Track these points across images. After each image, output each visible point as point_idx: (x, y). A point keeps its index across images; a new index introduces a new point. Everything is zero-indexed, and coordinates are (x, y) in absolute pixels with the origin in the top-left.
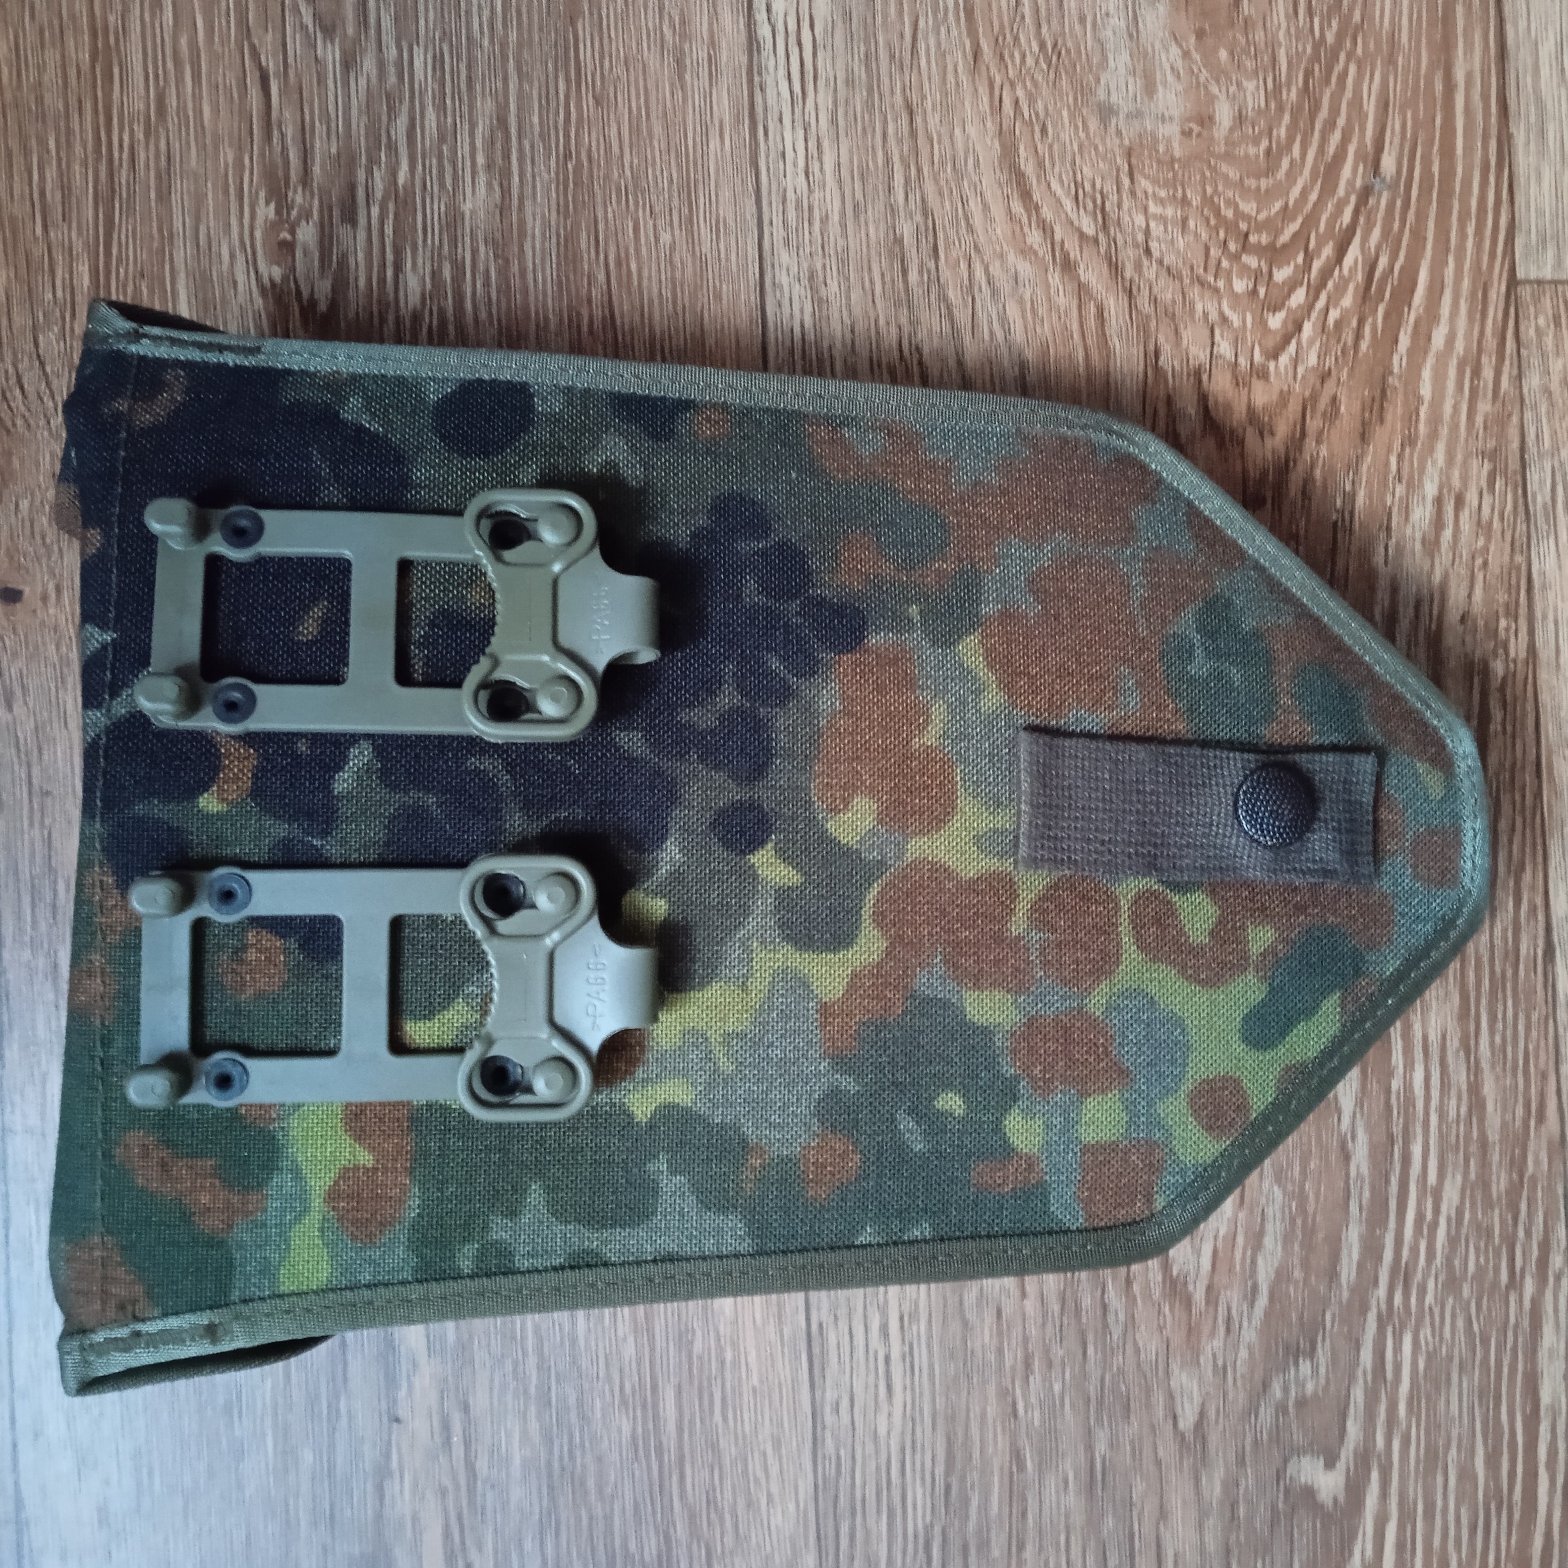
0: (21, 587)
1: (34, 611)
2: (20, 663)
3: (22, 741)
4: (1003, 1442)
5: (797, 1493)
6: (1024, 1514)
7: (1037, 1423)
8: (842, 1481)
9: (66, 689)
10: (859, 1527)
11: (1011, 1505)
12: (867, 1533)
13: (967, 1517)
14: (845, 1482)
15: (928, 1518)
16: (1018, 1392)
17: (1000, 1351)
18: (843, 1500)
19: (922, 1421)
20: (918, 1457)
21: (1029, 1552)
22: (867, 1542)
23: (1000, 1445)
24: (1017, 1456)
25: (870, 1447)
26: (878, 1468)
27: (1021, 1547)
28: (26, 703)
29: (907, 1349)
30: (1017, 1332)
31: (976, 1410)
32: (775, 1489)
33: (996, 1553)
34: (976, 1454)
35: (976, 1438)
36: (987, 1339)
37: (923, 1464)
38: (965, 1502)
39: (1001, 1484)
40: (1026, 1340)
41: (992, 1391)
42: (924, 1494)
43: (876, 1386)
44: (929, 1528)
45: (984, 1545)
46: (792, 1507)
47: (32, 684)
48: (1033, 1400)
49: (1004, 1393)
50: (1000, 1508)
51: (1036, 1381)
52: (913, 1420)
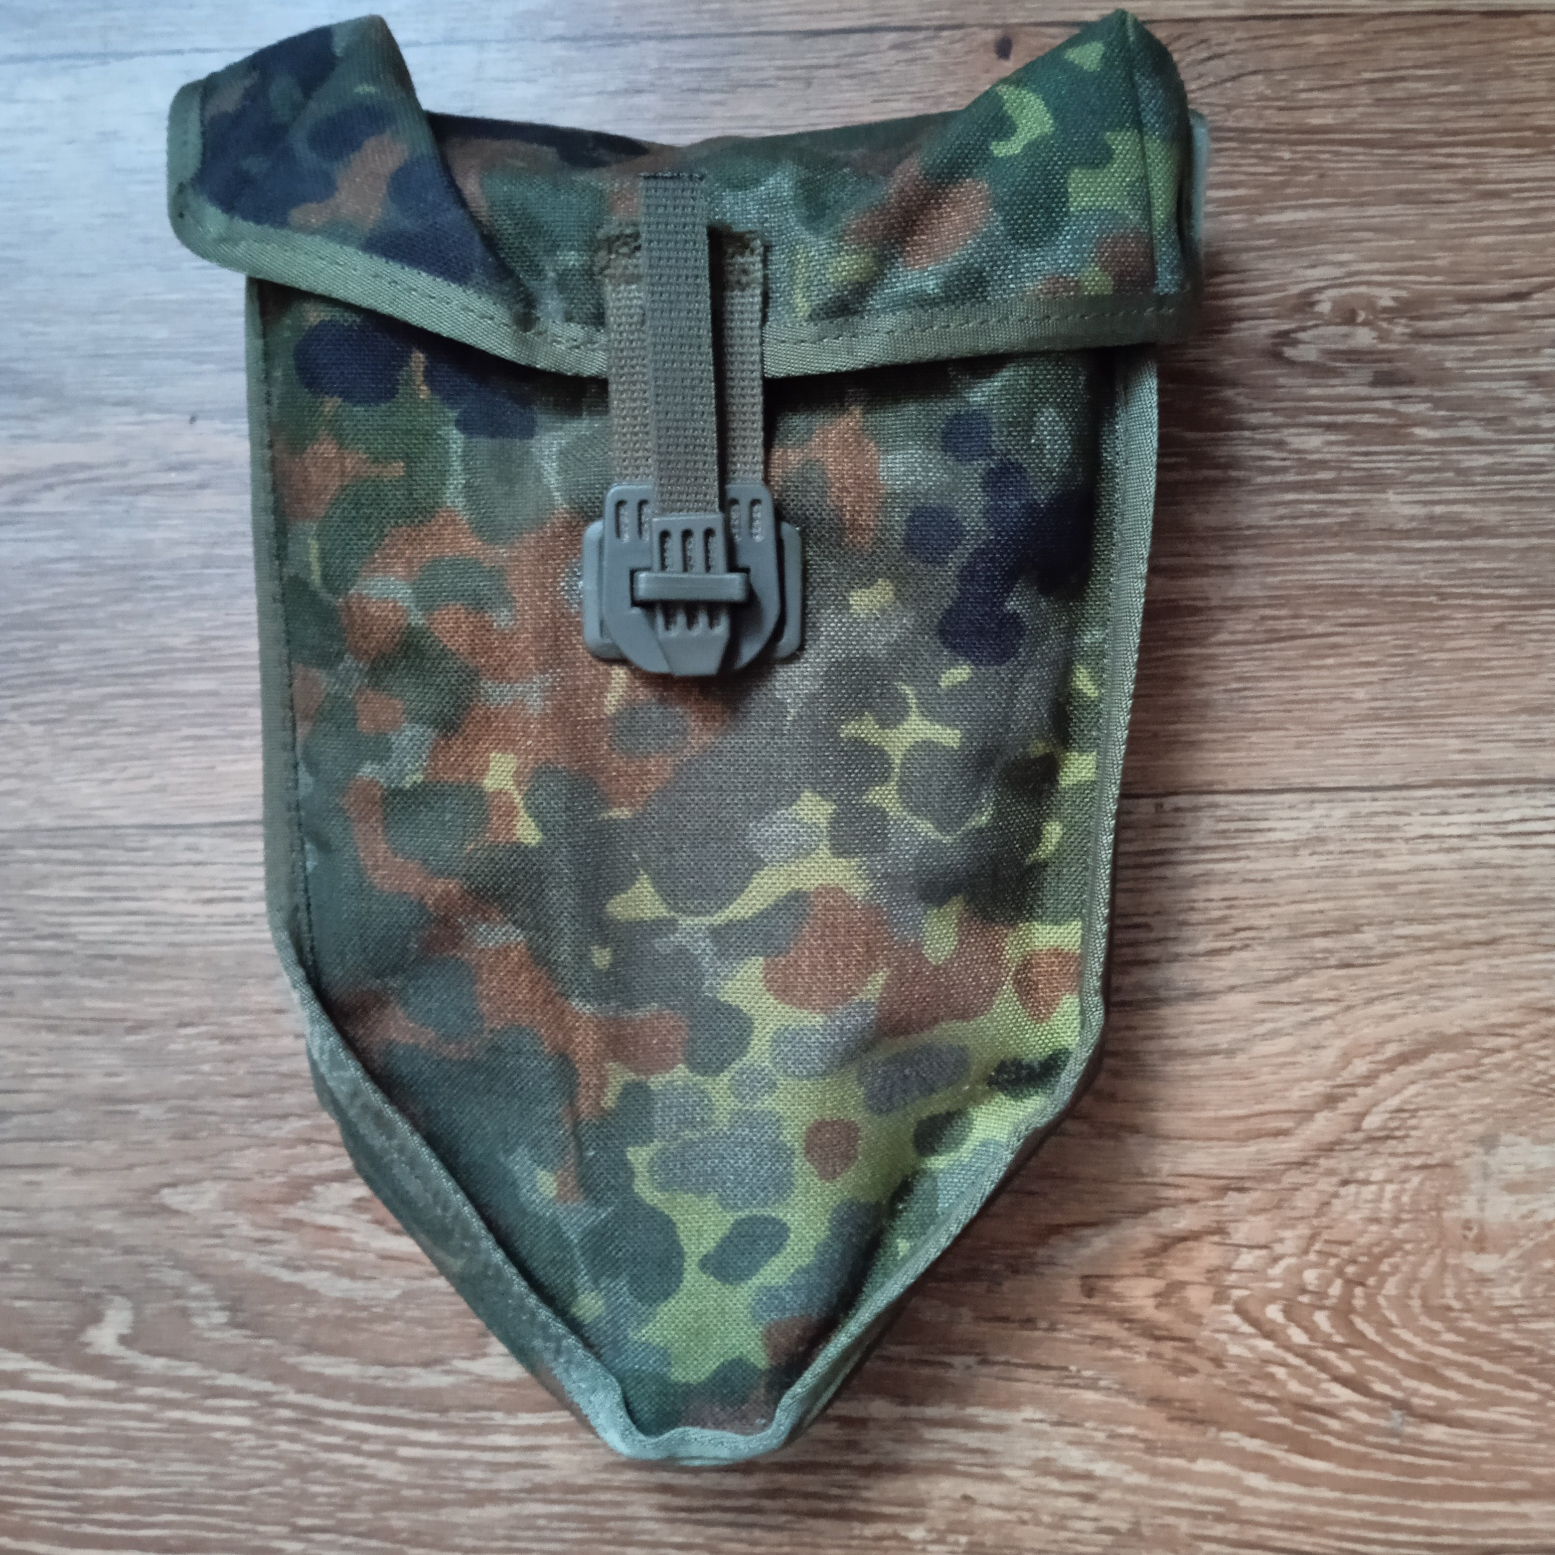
0: (1012, 57)
1: (987, 71)
2: (937, 58)
3: (861, 59)
4: (153, 1013)
5: (113, 808)
6: (84, 1032)
7: (173, 1047)
8: (121, 852)
9: (911, 101)
10: (77, 869)
11: (92, 1019)
12: (71, 877)
13: (83, 976)
14: (122, 856)
15: (81, 937)
16: (203, 1029)
17: (244, 1011)
18: (101, 854)
19: (176, 932)
20: (142, 928)
21: (47, 1037)
22: (61, 877)
23: (152, 1010)
24: (139, 1027)
25: (152, 881)
26: (134, 889)
27: (51, 1029)
28: (898, 62)
29: (248, 919)
30: (261, 1029)
31: (186, 986)
32: (115, 787)
33: (47, 1004)
34: (142, 986)
35: (159, 986)
36: (255, 998)
37: (136, 933)
38: (99, 974)
39: (114, 1010)
40: (253, 1037)
41: (207, 1002)
42: (105, 934)
43: (213, 888)
44: (72, 937)
45: (55, 993)
46: (97, 803)
47: (916, 68)
48: (194, 1044)
49: (202, 1016)
50: (89, 1009)
51: (214, 1047)
52: (181, 924)
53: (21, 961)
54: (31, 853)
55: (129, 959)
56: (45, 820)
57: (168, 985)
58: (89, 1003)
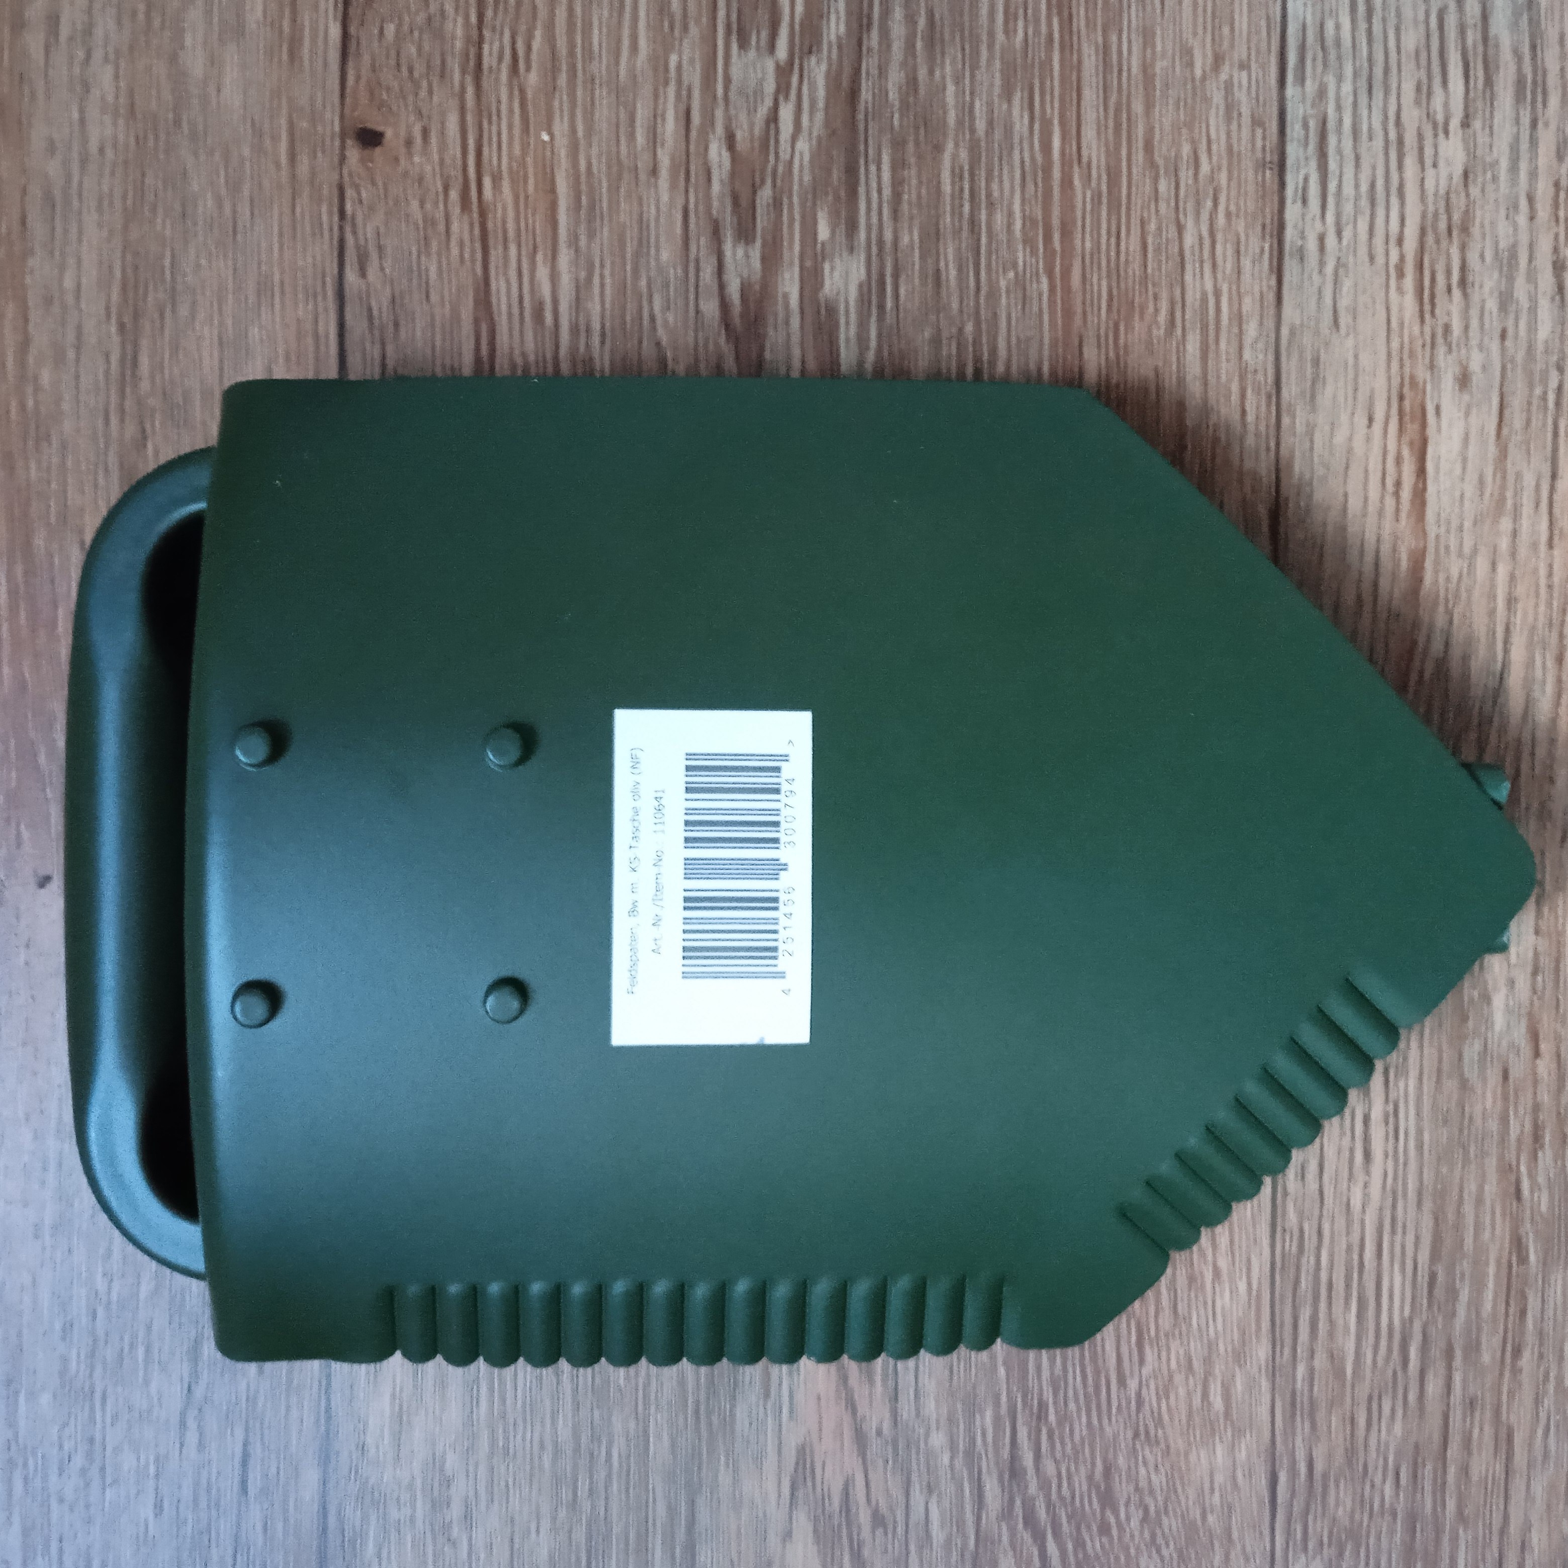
53: (1434, 1387)
54: (1301, 1370)
55: (1435, 1256)
56: (1261, 1351)
57: (1468, 1209)
58: (1488, 1306)
